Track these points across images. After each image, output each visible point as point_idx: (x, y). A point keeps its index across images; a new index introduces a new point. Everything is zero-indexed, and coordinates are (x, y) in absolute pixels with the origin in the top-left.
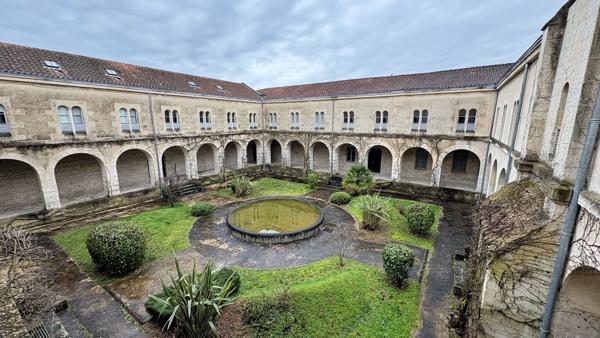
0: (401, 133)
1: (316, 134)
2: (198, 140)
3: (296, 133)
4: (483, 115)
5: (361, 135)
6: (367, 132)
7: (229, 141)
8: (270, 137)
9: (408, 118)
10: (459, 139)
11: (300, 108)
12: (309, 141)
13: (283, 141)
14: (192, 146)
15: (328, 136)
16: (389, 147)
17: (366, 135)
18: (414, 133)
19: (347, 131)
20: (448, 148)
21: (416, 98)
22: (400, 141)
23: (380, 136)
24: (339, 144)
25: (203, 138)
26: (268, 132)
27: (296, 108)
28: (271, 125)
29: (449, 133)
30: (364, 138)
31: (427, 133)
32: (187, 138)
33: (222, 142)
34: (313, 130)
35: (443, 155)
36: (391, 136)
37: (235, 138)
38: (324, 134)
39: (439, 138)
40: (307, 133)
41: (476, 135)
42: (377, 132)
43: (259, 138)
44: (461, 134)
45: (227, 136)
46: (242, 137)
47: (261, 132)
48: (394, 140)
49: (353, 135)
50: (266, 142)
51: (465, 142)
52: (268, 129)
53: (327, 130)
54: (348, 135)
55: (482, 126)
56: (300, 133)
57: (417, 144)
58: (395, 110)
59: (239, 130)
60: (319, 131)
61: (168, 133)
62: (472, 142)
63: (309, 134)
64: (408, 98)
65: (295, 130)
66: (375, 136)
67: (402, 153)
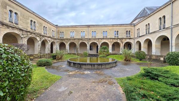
0: (111, 38)
1: (81, 39)
2: (28, 33)
3: (73, 39)
4: (132, 32)
5: (99, 39)
6: (100, 38)
7: (44, 39)
8: (60, 41)
9: (113, 33)
10: (127, 39)
11: (74, 30)
12: (79, 42)
13: (67, 42)
14: (24, 36)
15: (87, 40)
16: (108, 42)
17: (100, 39)
18: (115, 38)
19: (94, 38)
20: (125, 41)
21: (115, 27)
22: (111, 40)
23: (105, 39)
24: (91, 42)
25: (31, 33)
26: (59, 39)
27: (73, 30)
28: (60, 36)
29: (124, 37)
30: (100, 40)
31: (119, 38)
32: (22, 30)
33: (41, 39)
34: (80, 38)
35: (124, 44)
36: (109, 39)
37: (46, 38)
38: (85, 39)
39: (122, 39)
40: (78, 39)
41: (131, 37)
42: (104, 38)
43: (55, 41)
44: (127, 37)
45: (43, 36)
46: (49, 39)
47: (56, 39)
48: (109, 40)
49: (96, 39)
50: (58, 44)
51: (129, 40)
52: (59, 38)
53: (86, 38)
54: (94, 39)
55: (132, 35)
56: (75, 39)
57: (116, 41)
58: (109, 31)
59: (48, 35)
60: (83, 38)
61: (9, 23)
62: (131, 40)
63: (79, 39)
64: (113, 27)
65: (72, 38)
66: (103, 39)
67: (112, 44)
